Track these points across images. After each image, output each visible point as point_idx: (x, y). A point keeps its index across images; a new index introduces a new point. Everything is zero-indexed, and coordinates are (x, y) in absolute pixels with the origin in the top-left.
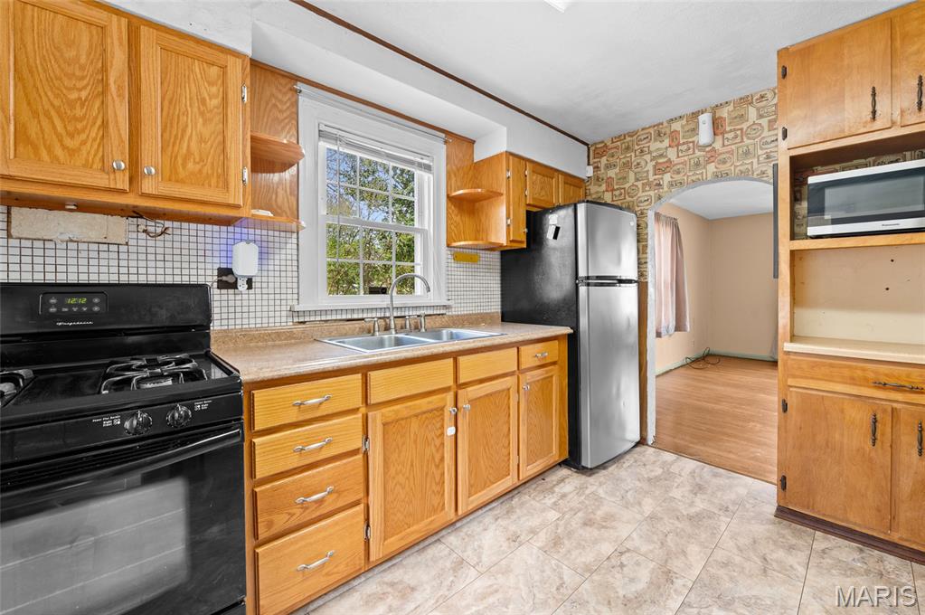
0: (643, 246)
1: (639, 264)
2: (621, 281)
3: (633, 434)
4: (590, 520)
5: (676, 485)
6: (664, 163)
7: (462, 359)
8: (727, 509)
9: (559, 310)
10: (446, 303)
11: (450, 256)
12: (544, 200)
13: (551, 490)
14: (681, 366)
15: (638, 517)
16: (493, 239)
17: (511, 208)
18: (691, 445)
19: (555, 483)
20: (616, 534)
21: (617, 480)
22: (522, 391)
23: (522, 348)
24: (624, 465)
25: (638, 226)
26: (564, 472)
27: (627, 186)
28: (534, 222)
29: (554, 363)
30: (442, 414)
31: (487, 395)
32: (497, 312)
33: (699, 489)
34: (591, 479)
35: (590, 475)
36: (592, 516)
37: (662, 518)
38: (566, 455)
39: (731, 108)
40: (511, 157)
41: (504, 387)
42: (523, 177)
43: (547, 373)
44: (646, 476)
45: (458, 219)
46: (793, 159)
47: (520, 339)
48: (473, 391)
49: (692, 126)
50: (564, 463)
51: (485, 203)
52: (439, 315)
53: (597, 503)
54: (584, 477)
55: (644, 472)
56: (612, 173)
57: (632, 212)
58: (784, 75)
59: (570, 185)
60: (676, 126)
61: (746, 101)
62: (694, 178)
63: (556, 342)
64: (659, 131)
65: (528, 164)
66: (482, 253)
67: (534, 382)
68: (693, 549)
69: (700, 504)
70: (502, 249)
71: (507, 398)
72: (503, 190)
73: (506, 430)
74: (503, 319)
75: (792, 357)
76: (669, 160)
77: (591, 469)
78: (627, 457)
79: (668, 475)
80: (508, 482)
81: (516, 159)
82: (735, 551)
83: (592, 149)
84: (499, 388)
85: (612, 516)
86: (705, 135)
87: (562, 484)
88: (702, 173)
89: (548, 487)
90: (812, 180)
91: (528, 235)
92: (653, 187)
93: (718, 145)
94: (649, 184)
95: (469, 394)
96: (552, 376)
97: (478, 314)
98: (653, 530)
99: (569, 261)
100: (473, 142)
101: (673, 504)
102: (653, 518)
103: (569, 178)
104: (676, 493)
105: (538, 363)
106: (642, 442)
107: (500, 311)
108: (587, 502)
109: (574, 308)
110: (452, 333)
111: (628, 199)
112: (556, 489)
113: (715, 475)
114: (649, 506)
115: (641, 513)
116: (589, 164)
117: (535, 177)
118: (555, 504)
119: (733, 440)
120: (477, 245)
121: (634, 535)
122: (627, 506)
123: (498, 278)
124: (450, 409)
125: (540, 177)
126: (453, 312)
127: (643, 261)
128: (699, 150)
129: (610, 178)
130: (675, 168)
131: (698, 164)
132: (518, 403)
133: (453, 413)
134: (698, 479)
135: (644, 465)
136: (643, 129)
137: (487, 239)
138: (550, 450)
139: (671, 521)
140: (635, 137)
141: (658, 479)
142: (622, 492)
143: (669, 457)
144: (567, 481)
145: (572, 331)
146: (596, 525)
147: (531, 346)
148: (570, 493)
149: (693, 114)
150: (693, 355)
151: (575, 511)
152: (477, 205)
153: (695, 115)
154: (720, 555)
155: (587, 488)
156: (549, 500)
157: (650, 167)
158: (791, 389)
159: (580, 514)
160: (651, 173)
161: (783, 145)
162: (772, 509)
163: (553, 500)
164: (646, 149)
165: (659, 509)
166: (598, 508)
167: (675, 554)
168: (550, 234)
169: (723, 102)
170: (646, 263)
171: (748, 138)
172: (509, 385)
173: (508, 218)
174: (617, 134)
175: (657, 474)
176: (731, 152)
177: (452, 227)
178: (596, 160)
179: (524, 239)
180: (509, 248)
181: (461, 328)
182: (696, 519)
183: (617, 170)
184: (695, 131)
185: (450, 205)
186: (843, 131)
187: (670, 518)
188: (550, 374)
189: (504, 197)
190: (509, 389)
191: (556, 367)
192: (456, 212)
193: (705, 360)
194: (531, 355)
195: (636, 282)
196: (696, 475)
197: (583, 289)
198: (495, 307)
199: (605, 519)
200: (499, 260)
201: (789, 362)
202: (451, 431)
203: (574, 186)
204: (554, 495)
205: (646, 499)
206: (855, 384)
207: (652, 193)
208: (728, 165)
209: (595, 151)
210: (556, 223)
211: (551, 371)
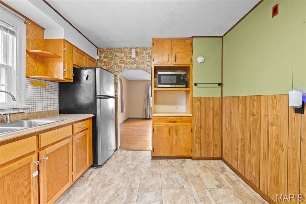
0: (116, 86)
1: (115, 91)
2: (110, 97)
3: (114, 148)
4: (104, 185)
5: (128, 160)
6: (122, 61)
7: (42, 135)
8: (141, 162)
9: (88, 108)
10: (26, 107)
11: (28, 82)
12: (80, 64)
13: (87, 180)
14: (123, 123)
15: (120, 175)
16: (56, 77)
17: (66, 64)
18: (130, 146)
19: (88, 176)
20: (114, 185)
21: (111, 165)
22: (74, 143)
23: (74, 125)
24: (112, 159)
25: (115, 79)
26: (91, 170)
27: (111, 65)
28: (77, 72)
29: (87, 129)
30: (30, 167)
31: (57, 150)
32: (57, 110)
33: (134, 159)
34: (102, 169)
35: (101, 167)
36: (105, 182)
37: (126, 173)
38: (92, 163)
39: (140, 49)
40: (66, 42)
41: (66, 143)
42: (72, 52)
43: (85, 133)
44: (119, 160)
45: (34, 64)
46: (155, 67)
47: (73, 121)
48: (49, 150)
49: (130, 52)
50: (92, 166)
51: (51, 59)
52: (20, 113)
53: (105, 177)
54: (99, 169)
55: (118, 160)
56: (106, 60)
57: (113, 74)
58: (153, 45)
59: (91, 61)
60: (126, 50)
61: (143, 49)
62: (131, 67)
63: (88, 120)
64: (121, 50)
65: (74, 47)
66: (49, 83)
67: (80, 138)
68: (137, 178)
69: (135, 163)
70: (60, 82)
71: (67, 148)
72: (62, 55)
73: (66, 162)
74: (60, 113)
75: (155, 117)
76: (124, 60)
77: (102, 165)
78: (113, 156)
79: (125, 158)
80: (68, 185)
81: (68, 44)
82: (146, 173)
83: (99, 50)
84: (63, 144)
85: (112, 179)
86: (134, 55)
87: (91, 175)
88: (133, 66)
89: (85, 179)
90: (159, 73)
91: (74, 77)
92: (119, 67)
93: (137, 59)
94: (118, 66)
95: (47, 151)
96: (87, 134)
97: (46, 111)
98: (125, 177)
99: (92, 89)
100: (44, 29)
101: (129, 167)
102: (124, 174)
103: (91, 58)
104: (128, 163)
105: (81, 130)
106: (116, 149)
107: (58, 109)
108: (102, 178)
109: (94, 107)
110: (31, 122)
111: (111, 70)
112: (89, 178)
113: (137, 153)
114: (122, 170)
115: (120, 174)
116: (97, 55)
117: (77, 54)
118: (89, 185)
119: (139, 142)
120: (45, 78)
121: (120, 182)
122: (115, 173)
123: (57, 95)
124: (35, 162)
125: (79, 54)
126: (31, 111)
127: (116, 91)
128: (132, 59)
129: (105, 61)
130: (126, 63)
131: (132, 63)
132: (73, 149)
133: (37, 164)
134: (133, 156)
135: (118, 157)
136: (116, 48)
137: (52, 76)
138: (86, 164)
139: (129, 172)
140: (114, 50)
141: (123, 160)
142: (113, 169)
143: (124, 152)
144: (92, 173)
145: (94, 116)
146: (107, 185)
147: (78, 124)
148: (95, 177)
149: (130, 48)
150: (125, 119)
151: (98, 184)
152: (46, 59)
153: (131, 49)
154: (143, 177)
155: (101, 173)
156: (87, 185)
157: (118, 61)
158: (155, 126)
159: (100, 184)
160: (119, 63)
161: (153, 63)
162: (150, 158)
163: (88, 183)
164: (117, 55)
165: (125, 170)
166: (106, 178)
167: (132, 182)
168: (84, 78)
169: (138, 47)
170: (117, 91)
171: (144, 59)
172: (68, 142)
173: (64, 68)
174: (108, 47)
175: (122, 158)
176: (140, 62)
177: (30, 68)
178: (100, 54)
179: (72, 78)
180: (64, 82)
181: (36, 119)
182: (135, 169)
183: (108, 59)
184: (131, 53)
185: (28, 56)
186: (164, 63)
187: (128, 172)
188: (86, 133)
189: (62, 59)
190: (68, 144)
191: (88, 130)
192: (33, 60)
193: (128, 120)
194: (78, 127)
195: (114, 97)
196: (132, 155)
197: (98, 100)
198: (56, 108)
199: (109, 182)
200: (58, 87)
201: (154, 119)
202: (35, 174)
203: (92, 61)
204: (89, 181)
205: (121, 168)
206: (166, 122)
207: (119, 69)
208: (139, 65)
209: (100, 51)
210: (87, 74)
211: (86, 132)
